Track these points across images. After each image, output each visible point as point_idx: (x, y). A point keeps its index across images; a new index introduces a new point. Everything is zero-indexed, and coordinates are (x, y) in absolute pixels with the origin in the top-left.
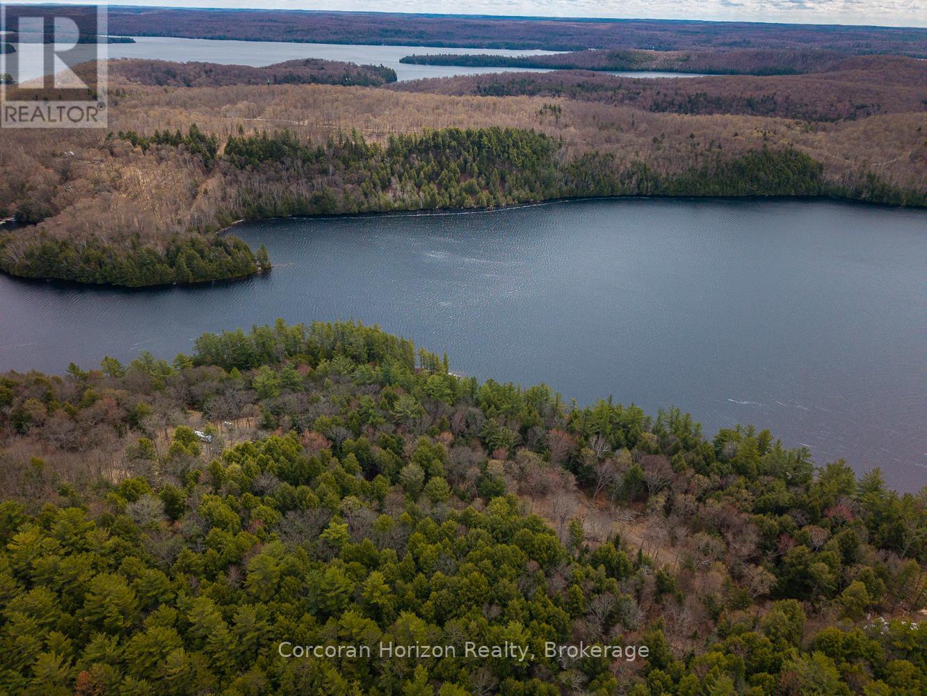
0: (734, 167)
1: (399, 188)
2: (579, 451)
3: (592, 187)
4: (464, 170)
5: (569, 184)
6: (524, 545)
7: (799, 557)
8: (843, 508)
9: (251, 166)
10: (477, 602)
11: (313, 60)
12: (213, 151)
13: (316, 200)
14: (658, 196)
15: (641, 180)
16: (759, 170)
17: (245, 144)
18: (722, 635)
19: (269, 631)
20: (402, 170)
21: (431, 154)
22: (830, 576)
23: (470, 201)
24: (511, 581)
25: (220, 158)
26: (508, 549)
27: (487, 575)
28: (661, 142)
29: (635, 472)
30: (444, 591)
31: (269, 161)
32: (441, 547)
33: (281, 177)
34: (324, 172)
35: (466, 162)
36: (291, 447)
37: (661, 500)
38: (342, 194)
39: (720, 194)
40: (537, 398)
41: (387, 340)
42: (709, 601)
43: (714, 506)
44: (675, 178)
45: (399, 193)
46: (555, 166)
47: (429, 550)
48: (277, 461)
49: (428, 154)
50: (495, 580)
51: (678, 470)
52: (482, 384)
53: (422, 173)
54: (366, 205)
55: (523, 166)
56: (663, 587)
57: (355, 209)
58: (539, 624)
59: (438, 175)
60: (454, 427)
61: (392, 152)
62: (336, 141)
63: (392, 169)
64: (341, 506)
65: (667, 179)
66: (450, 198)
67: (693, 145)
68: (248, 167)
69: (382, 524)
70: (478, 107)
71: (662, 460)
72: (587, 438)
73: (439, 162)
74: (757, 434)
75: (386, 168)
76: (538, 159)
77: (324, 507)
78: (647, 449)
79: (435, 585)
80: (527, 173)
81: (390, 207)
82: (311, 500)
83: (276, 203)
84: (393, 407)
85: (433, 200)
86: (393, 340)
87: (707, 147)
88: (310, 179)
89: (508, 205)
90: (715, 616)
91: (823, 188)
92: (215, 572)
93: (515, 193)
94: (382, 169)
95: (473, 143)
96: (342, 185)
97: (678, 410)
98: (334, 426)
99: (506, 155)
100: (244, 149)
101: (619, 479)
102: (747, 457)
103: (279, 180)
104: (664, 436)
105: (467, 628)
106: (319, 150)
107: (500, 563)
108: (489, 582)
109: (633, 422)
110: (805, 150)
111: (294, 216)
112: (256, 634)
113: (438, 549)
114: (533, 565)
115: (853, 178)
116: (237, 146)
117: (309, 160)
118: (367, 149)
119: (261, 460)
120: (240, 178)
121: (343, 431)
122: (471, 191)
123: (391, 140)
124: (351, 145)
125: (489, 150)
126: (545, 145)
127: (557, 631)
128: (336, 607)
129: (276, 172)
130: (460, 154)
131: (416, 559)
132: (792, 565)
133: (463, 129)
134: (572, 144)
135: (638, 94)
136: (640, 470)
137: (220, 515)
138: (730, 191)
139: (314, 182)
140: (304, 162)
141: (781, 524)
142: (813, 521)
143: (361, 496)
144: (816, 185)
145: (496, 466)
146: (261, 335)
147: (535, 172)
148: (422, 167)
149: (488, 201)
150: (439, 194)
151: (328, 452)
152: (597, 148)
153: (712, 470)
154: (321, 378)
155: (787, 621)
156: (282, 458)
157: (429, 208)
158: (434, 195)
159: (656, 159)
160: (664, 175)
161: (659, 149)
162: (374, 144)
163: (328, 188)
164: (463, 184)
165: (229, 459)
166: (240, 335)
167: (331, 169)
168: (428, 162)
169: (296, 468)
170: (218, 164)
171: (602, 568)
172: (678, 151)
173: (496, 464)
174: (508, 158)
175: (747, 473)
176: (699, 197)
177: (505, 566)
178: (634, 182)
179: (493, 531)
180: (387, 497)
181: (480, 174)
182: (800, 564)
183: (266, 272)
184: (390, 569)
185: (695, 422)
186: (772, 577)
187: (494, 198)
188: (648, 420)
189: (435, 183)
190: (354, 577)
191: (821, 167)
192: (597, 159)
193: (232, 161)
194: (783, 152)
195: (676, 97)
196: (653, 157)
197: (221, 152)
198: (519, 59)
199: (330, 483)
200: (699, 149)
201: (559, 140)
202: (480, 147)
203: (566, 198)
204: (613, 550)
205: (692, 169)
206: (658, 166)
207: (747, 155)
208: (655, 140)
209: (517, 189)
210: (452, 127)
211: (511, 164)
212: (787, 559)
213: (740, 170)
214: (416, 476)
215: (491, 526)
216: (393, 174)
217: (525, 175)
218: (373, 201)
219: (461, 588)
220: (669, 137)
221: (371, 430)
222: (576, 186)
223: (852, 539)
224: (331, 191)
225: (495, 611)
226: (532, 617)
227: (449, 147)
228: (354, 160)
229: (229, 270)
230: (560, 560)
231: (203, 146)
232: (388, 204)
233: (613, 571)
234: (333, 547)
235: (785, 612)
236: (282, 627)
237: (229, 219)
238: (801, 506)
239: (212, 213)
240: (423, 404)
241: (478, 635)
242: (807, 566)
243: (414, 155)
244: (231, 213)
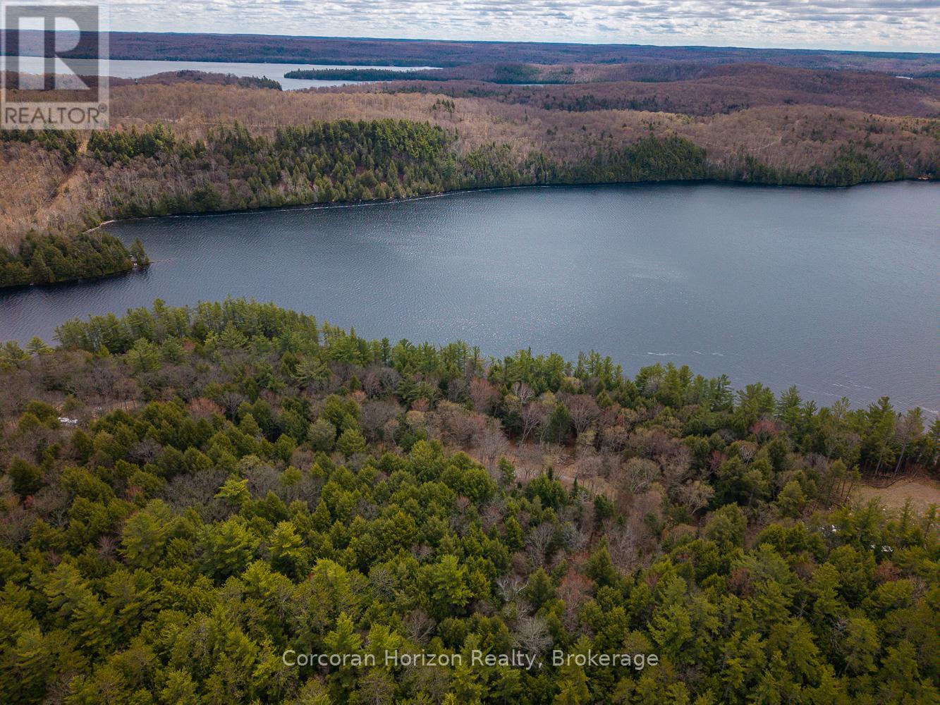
0: (625, 154)
1: (290, 182)
2: (503, 399)
3: (492, 178)
4: (359, 162)
5: (469, 175)
6: (452, 482)
7: (733, 467)
8: (768, 423)
9: (119, 162)
10: (405, 546)
11: (188, 71)
12: (73, 147)
13: (198, 197)
14: (557, 185)
15: (539, 169)
16: (649, 156)
17: (111, 140)
18: (667, 549)
19: (154, 602)
20: (292, 164)
21: (322, 147)
22: (764, 482)
23: (368, 193)
24: (441, 519)
25: (83, 155)
26: (436, 487)
27: (414, 515)
28: (555, 134)
29: (561, 411)
30: (366, 535)
31: (141, 157)
32: (360, 494)
33: (156, 173)
34: (206, 167)
35: (360, 154)
36: (175, 412)
37: (591, 434)
38: (227, 189)
39: (615, 180)
40: (453, 353)
41: (285, 316)
42: (650, 519)
43: (644, 434)
44: (571, 166)
45: (291, 187)
46: (453, 157)
47: (345, 497)
48: (158, 427)
49: (320, 147)
50: (423, 519)
51: (605, 406)
52: (394, 343)
53: (314, 165)
54: (255, 200)
55: (420, 158)
56: (602, 511)
57: (243, 204)
58: (476, 559)
59: (332, 167)
60: (366, 387)
61: (280, 144)
62: (217, 135)
63: (281, 163)
64: (238, 466)
65: (563, 168)
66: (347, 191)
67: (586, 136)
68: (117, 164)
69: (289, 477)
70: (370, 103)
71: (588, 399)
72: (509, 387)
73: (332, 155)
74: (678, 368)
75: (274, 162)
76: (435, 151)
77: (218, 468)
78: (570, 390)
79: (356, 531)
80: (426, 165)
81: (282, 202)
82: (202, 461)
83: (151, 201)
84: (295, 371)
85: (329, 194)
86: (294, 316)
87: (599, 136)
88: (190, 175)
89: (408, 196)
90: (659, 535)
91: (708, 171)
92: (81, 547)
93: (415, 184)
94: (271, 163)
95: (367, 135)
96: (227, 181)
97: (598, 356)
98: (227, 393)
99: (402, 147)
100: (110, 145)
101: (546, 419)
102: (670, 389)
103: (154, 176)
104: (586, 379)
105: (395, 572)
106: (198, 144)
107: (427, 501)
108: (417, 523)
109: (554, 369)
110: (689, 138)
111: (174, 215)
112: (137, 605)
113: (356, 496)
114: (463, 501)
115: (734, 162)
116: (101, 141)
117: (187, 155)
118: (253, 143)
119: (139, 427)
120: (108, 174)
121: (237, 395)
122: (368, 183)
123: (278, 134)
124: (235, 139)
125: (384, 141)
126: (442, 138)
127: (496, 565)
128: (237, 565)
129: (150, 168)
130: (354, 146)
131: (332, 509)
132: (727, 477)
133: (355, 121)
134: (468, 136)
135: (529, 97)
136: (566, 409)
137: (87, 484)
138: (623, 177)
139: (195, 177)
140: (182, 157)
141: (711, 443)
142: (741, 437)
143: (263, 456)
144: (701, 169)
145: (416, 416)
146: (137, 317)
147: (432, 163)
148: (314, 160)
149: (387, 193)
150: (334, 187)
151: (221, 416)
152: (493, 139)
153: (638, 404)
154: (210, 352)
155: (730, 524)
156: (164, 422)
157: (325, 201)
158: (328, 188)
159: (551, 149)
160: (561, 164)
161: (553, 139)
162: (260, 138)
163: (211, 184)
164: (359, 176)
165: (97, 429)
166: (112, 318)
167: (213, 163)
168: (320, 154)
169: (183, 433)
170: (80, 162)
171: (537, 499)
172: (572, 141)
173: (415, 415)
174: (405, 149)
175: (672, 403)
176: (596, 184)
177: (433, 503)
178: (532, 171)
179: (417, 473)
180: (294, 456)
181: (376, 166)
182: (734, 474)
183: (144, 268)
184: (300, 520)
185: (615, 365)
186: (710, 489)
187: (394, 190)
188: (569, 365)
189: (328, 176)
190: (258, 532)
191: (704, 153)
192: (494, 150)
193: (97, 158)
194: (669, 138)
195: (564, 100)
196: (548, 147)
197: (83, 149)
198: (408, 73)
199: (225, 445)
200: (592, 138)
201: (455, 134)
202: (374, 138)
203: (467, 189)
204: (547, 481)
205: (587, 157)
206: (554, 155)
207: (636, 143)
208: (549, 132)
209: (416, 181)
210: (343, 119)
211: (409, 157)
212: (721, 473)
213: (632, 157)
214: (326, 432)
215: (415, 468)
216: (283, 168)
217: (423, 167)
218: (263, 195)
219: (385, 531)
220: (562, 129)
221: (270, 395)
222: (476, 178)
223: (780, 447)
224: (214, 186)
225: (426, 551)
226: (467, 554)
227: (342, 139)
228: (238, 155)
229: (99, 267)
230: (492, 495)
231: (62, 144)
232: (279, 198)
233: (547, 501)
234: (233, 505)
235: (728, 516)
236: (170, 594)
237: (98, 219)
238: (728, 426)
239: (77, 211)
240: (329, 366)
241: (408, 578)
242: (741, 476)
243: (305, 148)
244: (99, 213)
